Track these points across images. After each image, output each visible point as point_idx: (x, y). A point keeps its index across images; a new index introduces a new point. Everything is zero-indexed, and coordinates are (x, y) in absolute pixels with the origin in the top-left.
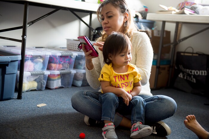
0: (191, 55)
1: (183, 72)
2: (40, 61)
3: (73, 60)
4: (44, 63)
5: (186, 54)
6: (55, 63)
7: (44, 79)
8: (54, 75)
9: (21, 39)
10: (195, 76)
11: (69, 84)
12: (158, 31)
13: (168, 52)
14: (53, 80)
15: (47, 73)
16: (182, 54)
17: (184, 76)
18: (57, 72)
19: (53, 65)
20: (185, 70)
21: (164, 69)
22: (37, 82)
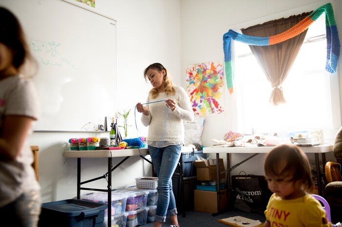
0: (245, 178)
1: (240, 194)
2: (119, 205)
3: (146, 198)
4: (122, 206)
5: (240, 178)
6: (132, 204)
7: (124, 220)
8: (132, 215)
9: (107, 189)
10: (251, 197)
11: (144, 222)
12: (213, 160)
13: (224, 178)
14: (132, 220)
15: (126, 214)
16: (237, 178)
17: (241, 197)
18: (134, 212)
19: (130, 206)
20: (242, 192)
21: (223, 193)
22: (119, 225)
